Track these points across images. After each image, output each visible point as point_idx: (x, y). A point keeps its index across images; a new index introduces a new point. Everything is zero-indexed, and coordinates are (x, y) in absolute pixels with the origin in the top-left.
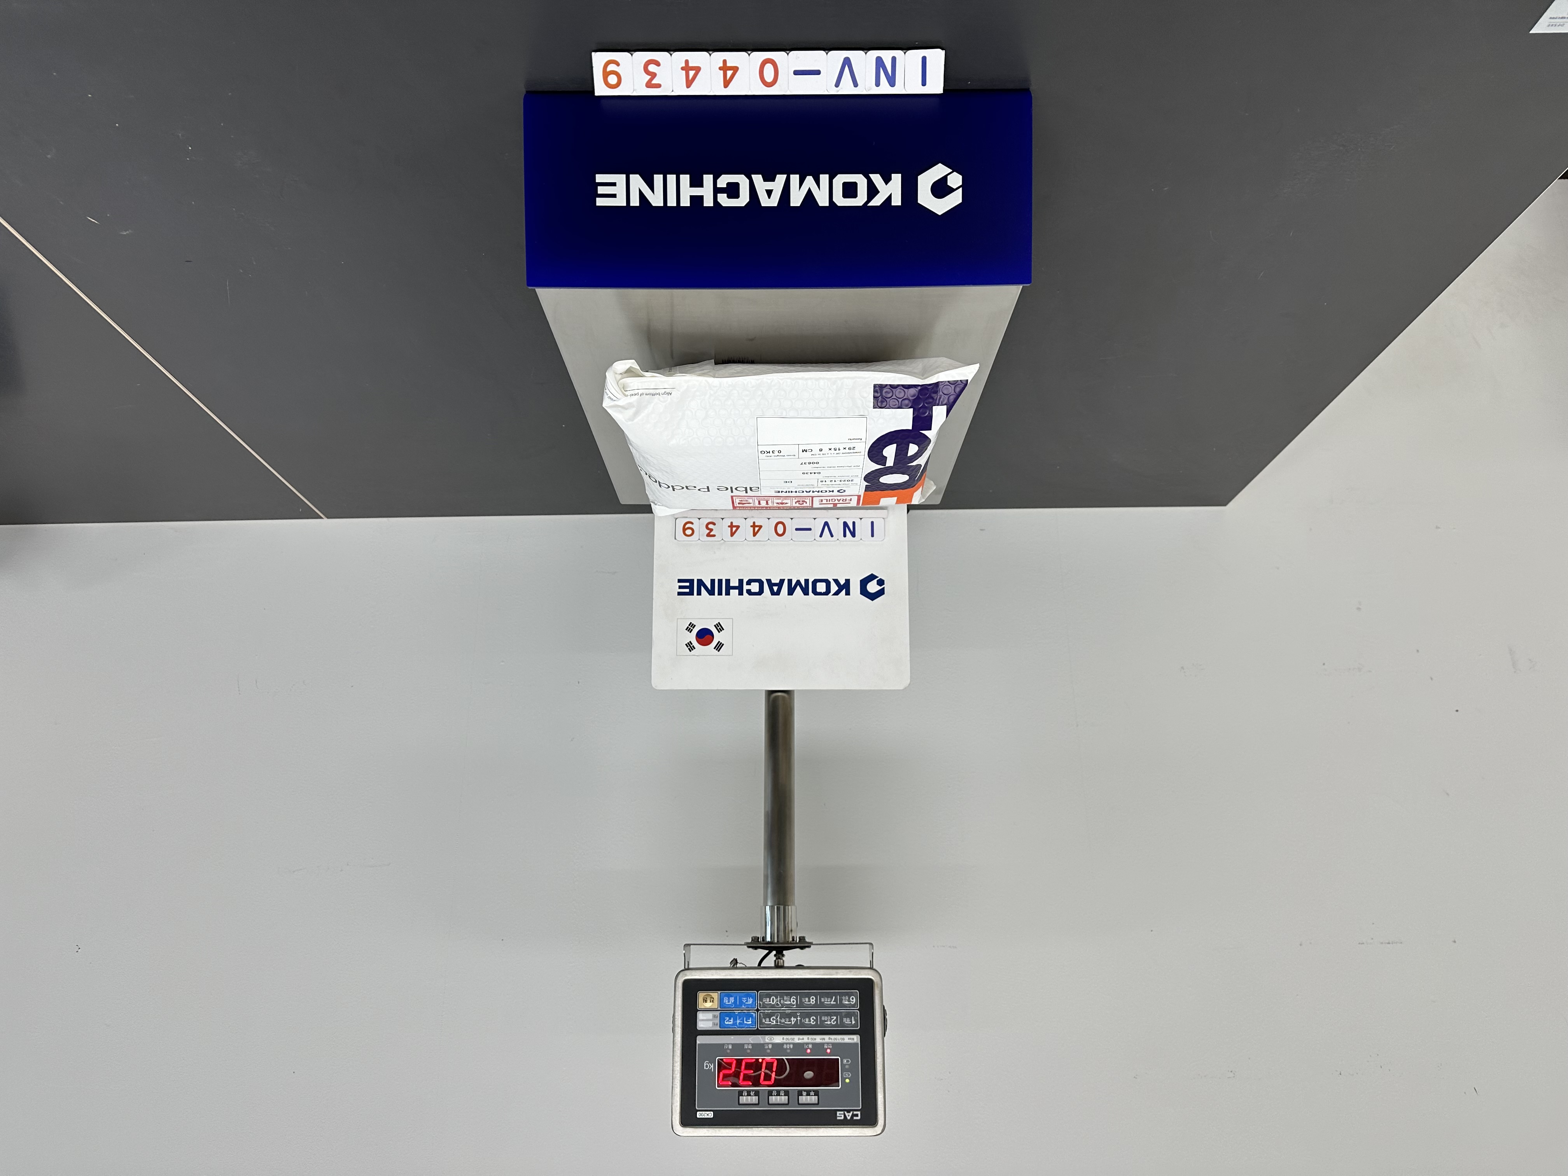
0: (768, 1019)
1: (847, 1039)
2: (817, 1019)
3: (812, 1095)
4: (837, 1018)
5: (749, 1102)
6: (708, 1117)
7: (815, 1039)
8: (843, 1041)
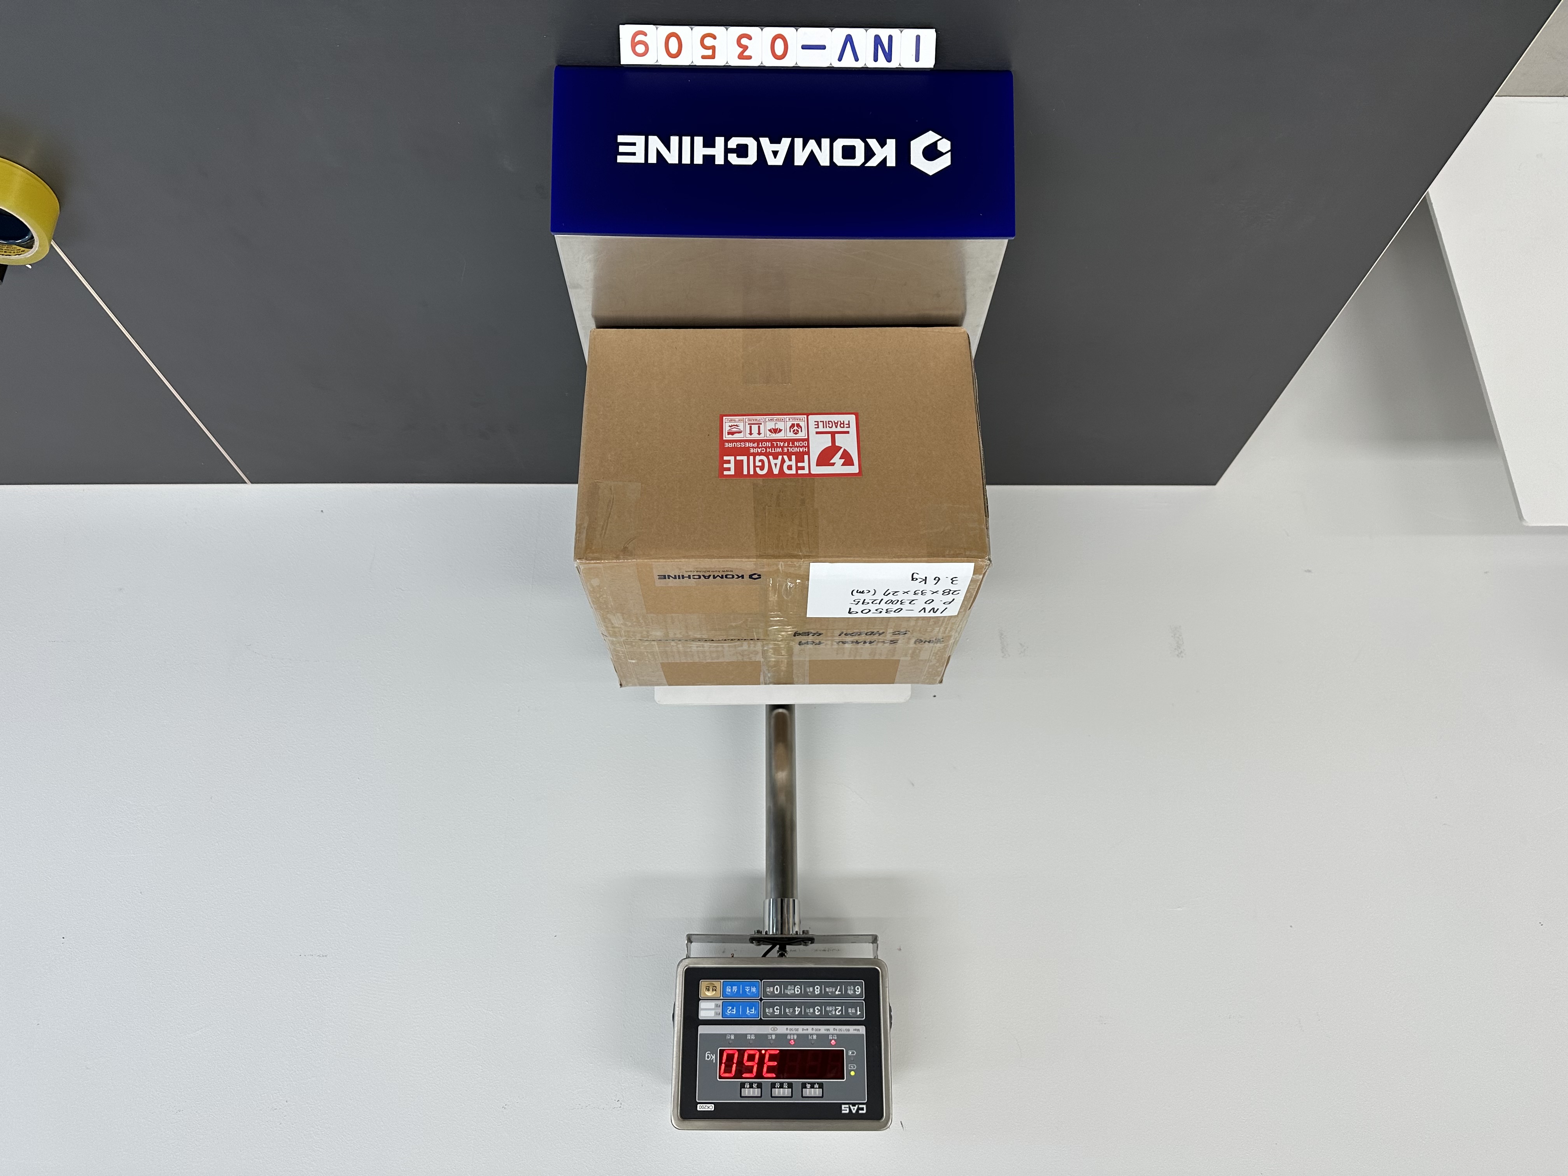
0: (771, 1009)
1: (852, 1030)
2: (821, 1008)
3: (816, 1088)
4: (842, 1008)
5: (751, 1095)
6: (708, 1110)
7: (820, 1030)
8: (848, 1033)
